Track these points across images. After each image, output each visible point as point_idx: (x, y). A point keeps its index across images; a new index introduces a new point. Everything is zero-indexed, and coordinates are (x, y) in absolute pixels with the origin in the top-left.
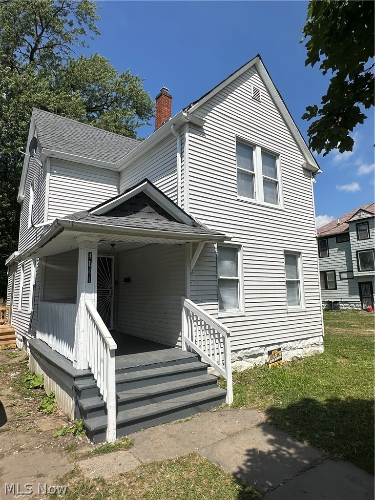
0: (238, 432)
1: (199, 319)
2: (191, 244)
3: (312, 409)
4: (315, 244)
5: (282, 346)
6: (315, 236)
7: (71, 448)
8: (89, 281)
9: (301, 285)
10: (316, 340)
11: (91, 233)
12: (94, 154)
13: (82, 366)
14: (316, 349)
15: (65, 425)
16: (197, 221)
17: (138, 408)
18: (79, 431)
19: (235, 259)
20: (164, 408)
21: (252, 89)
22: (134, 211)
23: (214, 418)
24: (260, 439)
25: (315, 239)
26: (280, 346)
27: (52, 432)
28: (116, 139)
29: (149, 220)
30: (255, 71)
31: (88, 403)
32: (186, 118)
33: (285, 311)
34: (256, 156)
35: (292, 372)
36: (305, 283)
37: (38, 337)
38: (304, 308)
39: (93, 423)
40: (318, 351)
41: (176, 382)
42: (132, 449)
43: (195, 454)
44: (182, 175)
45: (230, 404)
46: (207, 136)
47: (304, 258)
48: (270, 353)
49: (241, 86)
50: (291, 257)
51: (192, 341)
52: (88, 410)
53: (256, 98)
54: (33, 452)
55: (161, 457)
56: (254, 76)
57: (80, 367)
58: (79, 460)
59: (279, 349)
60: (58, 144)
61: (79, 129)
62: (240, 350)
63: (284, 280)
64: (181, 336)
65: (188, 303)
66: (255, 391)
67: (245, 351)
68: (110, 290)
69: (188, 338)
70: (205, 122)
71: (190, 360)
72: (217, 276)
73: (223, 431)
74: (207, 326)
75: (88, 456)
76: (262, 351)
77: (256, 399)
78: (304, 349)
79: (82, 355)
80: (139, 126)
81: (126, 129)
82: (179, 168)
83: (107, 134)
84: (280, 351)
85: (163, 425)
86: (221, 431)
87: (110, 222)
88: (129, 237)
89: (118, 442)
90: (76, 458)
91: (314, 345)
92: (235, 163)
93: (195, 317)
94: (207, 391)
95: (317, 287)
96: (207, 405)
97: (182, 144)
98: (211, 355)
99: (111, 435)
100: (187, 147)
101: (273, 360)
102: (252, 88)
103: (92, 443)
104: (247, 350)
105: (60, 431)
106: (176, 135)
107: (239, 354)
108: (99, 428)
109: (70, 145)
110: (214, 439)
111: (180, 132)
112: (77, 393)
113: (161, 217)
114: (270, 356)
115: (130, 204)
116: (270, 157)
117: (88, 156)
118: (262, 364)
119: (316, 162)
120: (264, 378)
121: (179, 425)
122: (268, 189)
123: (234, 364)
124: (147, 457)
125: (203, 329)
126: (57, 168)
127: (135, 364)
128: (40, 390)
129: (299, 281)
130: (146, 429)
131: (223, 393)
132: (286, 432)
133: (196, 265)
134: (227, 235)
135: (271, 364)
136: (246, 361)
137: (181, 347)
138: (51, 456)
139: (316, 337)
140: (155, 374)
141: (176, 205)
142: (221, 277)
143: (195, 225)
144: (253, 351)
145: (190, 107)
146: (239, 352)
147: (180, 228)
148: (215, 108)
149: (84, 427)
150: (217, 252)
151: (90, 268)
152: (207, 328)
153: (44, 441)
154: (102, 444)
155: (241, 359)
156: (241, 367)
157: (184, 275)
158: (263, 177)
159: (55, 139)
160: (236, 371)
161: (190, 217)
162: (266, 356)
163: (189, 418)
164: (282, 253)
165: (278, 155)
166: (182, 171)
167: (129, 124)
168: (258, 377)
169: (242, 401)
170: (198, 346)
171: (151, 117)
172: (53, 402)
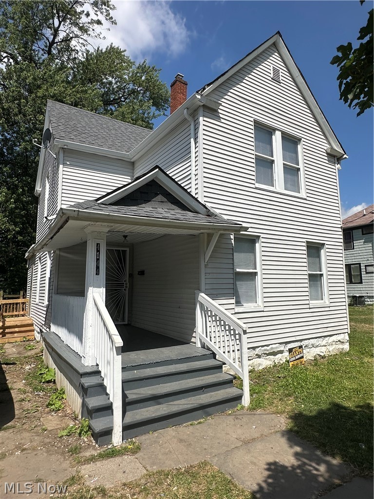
0: (255, 439)
1: (213, 314)
2: (206, 236)
3: (338, 415)
4: (340, 235)
5: (304, 343)
6: (340, 226)
7: (75, 450)
8: (97, 273)
9: (325, 278)
10: (340, 337)
11: (98, 223)
12: (107, 144)
13: (90, 362)
14: (341, 346)
15: (72, 424)
16: (212, 210)
17: (146, 409)
18: (84, 432)
19: (253, 251)
20: (174, 410)
21: (272, 70)
22: (145, 201)
23: (229, 422)
24: (279, 448)
25: (340, 230)
26: (302, 344)
27: (57, 432)
28: (131, 129)
29: (161, 210)
30: (275, 50)
31: (94, 402)
32: (200, 100)
33: (307, 306)
34: (276, 142)
35: (314, 372)
36: (330, 277)
37: (52, 330)
38: (328, 303)
39: (98, 424)
40: (343, 349)
41: (189, 380)
42: (139, 455)
43: (205, 463)
44: (196, 162)
45: (246, 406)
46: (223, 121)
47: (328, 250)
48: (290, 350)
49: (259, 67)
50: (314, 249)
51: (207, 337)
52: (94, 410)
53: (276, 79)
54: (36, 453)
55: (170, 465)
56: (273, 56)
57: (88, 363)
58: (82, 465)
59: (301, 347)
60: (70, 135)
61: (93, 120)
62: (258, 347)
63: (305, 273)
64: (195, 332)
65: (203, 297)
66: (273, 392)
67: (263, 348)
68: (125, 283)
69: (202, 334)
70: (221, 104)
71: (203, 357)
72: (233, 269)
73: (238, 437)
74: (222, 322)
75: (92, 460)
76: (282, 349)
77: (275, 401)
78: (328, 347)
79: (90, 351)
80: (155, 117)
81: (143, 121)
82: (193, 155)
83: (122, 124)
84: (301, 349)
85: (174, 427)
86: (235, 437)
87: (119, 211)
88: (139, 228)
89: (124, 446)
90: (79, 462)
91: (339, 343)
92: (253, 148)
93: (209, 312)
94: (222, 391)
95: (342, 281)
96: (221, 406)
97: (196, 129)
98: (226, 352)
99: (117, 438)
100: (201, 132)
101: (294, 359)
102: (272, 68)
103: (97, 446)
104: (266, 348)
105: (65, 431)
106: (189, 120)
107: (257, 351)
108: (104, 430)
109: (83, 135)
110: (228, 446)
111: (194, 117)
112: (84, 391)
113: (174, 207)
114: (291, 354)
115: (141, 192)
116: (291, 142)
117: (101, 146)
118: (282, 362)
119: (342, 147)
120: (284, 377)
121: (191, 428)
122: (289, 176)
123: (251, 362)
124: (153, 464)
125: (218, 324)
126: (69, 159)
127: (145, 361)
128: (51, 384)
129: (323, 274)
130: (155, 431)
131: (239, 394)
132: (308, 441)
133: (211, 257)
134: (244, 225)
135: (292, 363)
136: (264, 359)
137: (195, 343)
138: (54, 458)
139: (341, 334)
140: (165, 372)
141: (189, 193)
142: (238, 270)
143: (209, 214)
144: (272, 348)
145: (204, 89)
146: (257, 350)
147: (193, 218)
148: (232, 91)
149: (90, 428)
150: (233, 243)
151: (98, 260)
152: (222, 324)
153: (48, 440)
154: (107, 447)
155: (259, 356)
156: (260, 364)
157: (198, 268)
158: (284, 164)
159: (68, 130)
160: (254, 369)
161: (204, 206)
162: (286, 354)
163: (202, 420)
164: (304, 244)
165: (300, 140)
166: (196, 157)
167: (146, 115)
168: (278, 377)
169: (260, 403)
170: (212, 343)
171: (168, 108)
172: (63, 398)
